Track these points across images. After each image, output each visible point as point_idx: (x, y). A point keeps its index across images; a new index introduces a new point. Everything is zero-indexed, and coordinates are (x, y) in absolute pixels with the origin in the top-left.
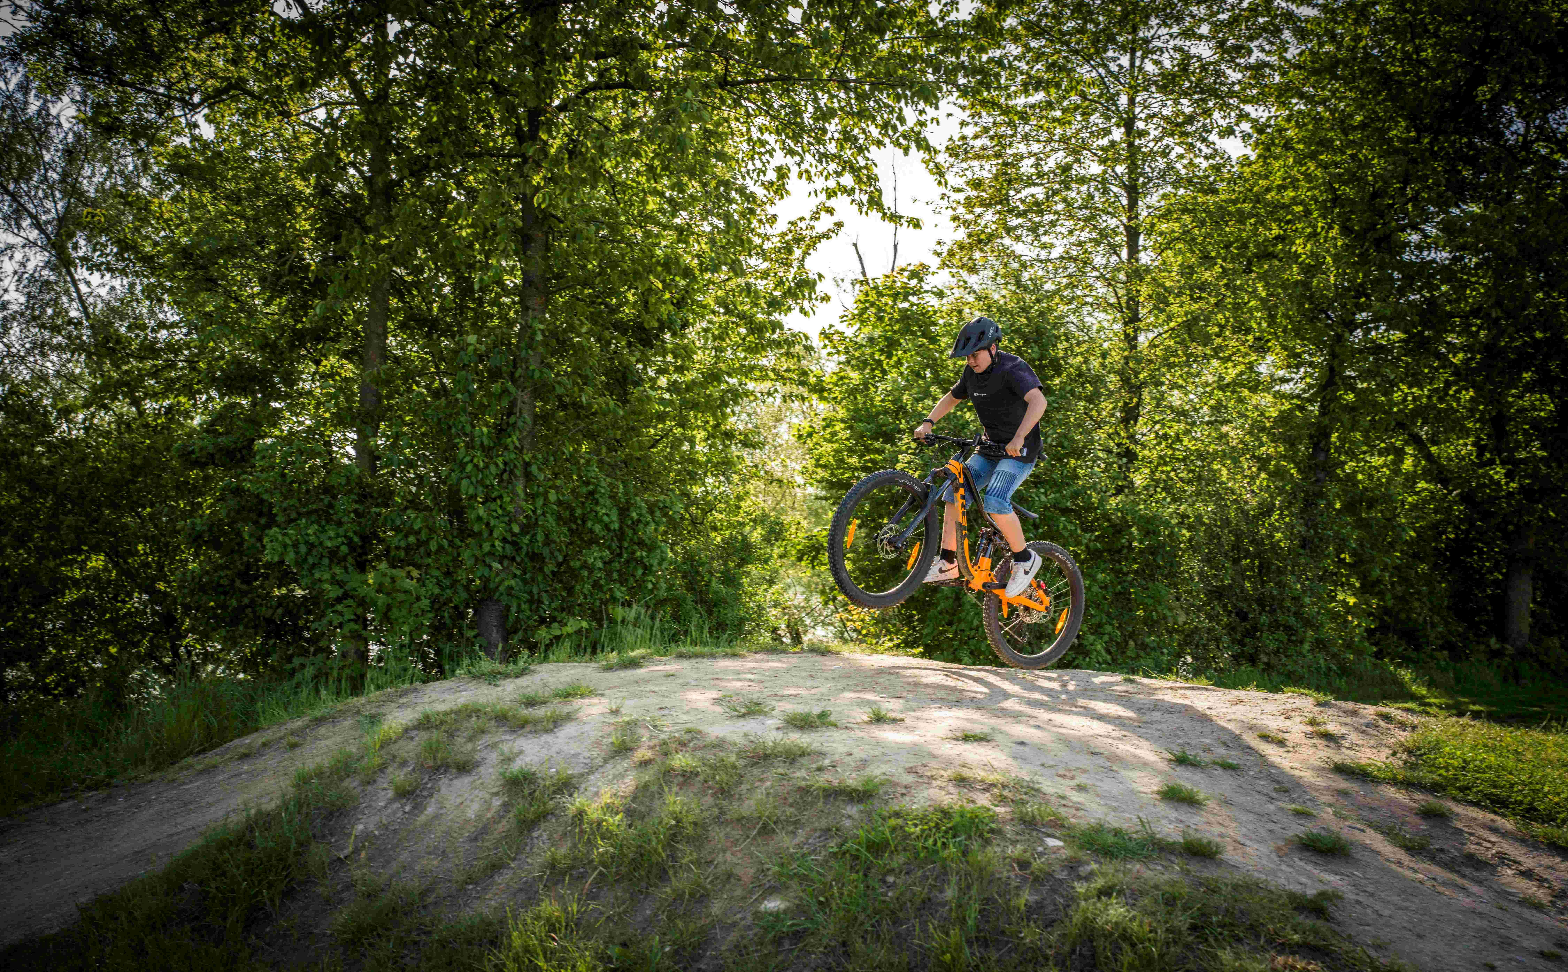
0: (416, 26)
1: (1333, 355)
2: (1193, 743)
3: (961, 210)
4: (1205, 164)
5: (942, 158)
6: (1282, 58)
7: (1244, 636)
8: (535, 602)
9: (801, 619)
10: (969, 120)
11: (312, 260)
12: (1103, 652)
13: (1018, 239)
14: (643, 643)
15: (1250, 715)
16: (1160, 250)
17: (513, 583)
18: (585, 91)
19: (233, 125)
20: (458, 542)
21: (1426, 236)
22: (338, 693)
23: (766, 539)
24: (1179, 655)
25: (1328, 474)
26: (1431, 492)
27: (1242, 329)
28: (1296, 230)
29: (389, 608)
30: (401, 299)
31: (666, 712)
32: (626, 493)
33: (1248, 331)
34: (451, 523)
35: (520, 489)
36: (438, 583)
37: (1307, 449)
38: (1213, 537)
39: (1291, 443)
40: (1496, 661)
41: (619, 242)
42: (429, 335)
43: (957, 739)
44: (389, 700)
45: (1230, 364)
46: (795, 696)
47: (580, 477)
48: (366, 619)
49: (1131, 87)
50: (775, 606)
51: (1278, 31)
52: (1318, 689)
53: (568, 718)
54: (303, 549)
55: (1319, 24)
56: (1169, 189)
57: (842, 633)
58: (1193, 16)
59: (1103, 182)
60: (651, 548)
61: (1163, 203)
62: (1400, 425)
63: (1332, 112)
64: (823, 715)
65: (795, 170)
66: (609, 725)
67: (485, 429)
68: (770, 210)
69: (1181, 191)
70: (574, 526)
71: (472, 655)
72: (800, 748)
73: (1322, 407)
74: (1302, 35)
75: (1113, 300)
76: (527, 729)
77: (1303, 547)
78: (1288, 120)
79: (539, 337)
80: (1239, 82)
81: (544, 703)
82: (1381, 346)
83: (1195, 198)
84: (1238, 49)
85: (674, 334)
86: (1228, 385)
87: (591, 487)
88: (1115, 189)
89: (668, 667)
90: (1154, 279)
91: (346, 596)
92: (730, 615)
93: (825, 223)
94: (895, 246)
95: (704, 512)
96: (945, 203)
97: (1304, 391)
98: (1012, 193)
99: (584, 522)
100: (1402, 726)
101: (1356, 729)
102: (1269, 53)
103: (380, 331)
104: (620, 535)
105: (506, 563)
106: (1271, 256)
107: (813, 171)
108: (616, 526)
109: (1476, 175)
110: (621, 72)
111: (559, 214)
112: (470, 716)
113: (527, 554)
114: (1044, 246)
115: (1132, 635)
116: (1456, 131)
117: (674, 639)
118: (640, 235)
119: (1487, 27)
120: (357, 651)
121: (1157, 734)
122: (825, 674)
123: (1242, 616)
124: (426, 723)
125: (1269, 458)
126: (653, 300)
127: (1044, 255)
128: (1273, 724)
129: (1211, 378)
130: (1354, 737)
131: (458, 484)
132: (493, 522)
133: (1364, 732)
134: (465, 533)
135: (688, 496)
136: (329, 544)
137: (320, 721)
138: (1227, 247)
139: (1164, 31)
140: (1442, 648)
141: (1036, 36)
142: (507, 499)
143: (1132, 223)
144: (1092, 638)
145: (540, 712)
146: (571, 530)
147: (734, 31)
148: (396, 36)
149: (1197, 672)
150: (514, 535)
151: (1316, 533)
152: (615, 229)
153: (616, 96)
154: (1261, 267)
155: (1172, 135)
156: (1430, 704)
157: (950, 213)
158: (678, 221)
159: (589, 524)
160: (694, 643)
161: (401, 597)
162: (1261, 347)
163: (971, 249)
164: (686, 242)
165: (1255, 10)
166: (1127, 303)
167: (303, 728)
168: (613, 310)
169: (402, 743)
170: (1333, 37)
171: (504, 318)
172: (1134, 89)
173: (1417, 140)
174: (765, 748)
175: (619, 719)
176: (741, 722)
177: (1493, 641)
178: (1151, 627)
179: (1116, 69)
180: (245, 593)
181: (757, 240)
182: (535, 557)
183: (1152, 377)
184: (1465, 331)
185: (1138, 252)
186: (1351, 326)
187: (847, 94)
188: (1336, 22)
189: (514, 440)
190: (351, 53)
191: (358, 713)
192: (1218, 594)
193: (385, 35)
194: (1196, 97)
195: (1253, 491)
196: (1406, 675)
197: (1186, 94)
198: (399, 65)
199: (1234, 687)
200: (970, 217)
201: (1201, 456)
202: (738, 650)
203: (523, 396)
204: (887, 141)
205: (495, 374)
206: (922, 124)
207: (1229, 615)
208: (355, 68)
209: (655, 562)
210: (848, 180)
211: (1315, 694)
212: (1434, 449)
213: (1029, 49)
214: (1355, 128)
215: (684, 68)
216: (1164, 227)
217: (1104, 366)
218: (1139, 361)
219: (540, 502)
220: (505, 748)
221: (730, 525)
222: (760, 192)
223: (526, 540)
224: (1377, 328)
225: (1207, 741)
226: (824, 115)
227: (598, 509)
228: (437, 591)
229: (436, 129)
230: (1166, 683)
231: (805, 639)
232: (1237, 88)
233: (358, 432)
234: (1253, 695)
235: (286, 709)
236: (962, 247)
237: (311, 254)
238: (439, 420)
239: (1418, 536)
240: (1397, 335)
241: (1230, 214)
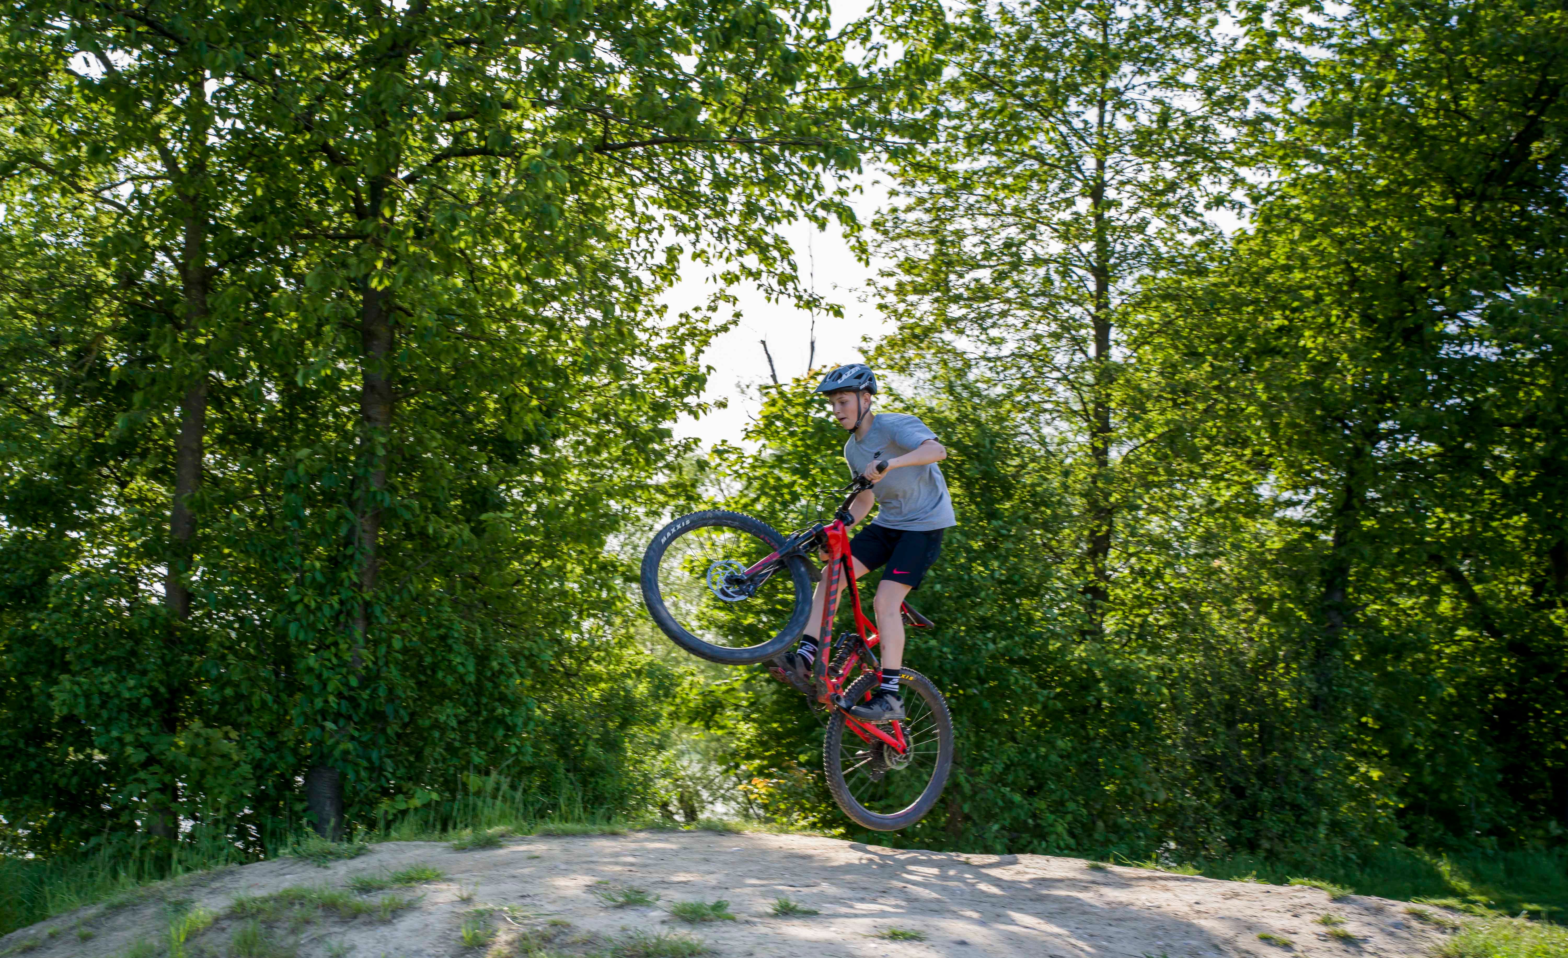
0: (236, 84)
1: (1351, 473)
2: (1176, 945)
3: (891, 299)
4: (1190, 240)
5: (868, 235)
6: (1285, 110)
7: (1241, 817)
8: (376, 770)
9: (697, 793)
10: (900, 189)
11: (116, 362)
12: (1065, 835)
13: (961, 332)
14: (503, 817)
15: (1249, 912)
16: (1136, 344)
17: (350, 746)
18: (437, 159)
19: (25, 205)
20: (284, 696)
21: (1467, 325)
22: (139, 877)
23: (655, 696)
24: (1160, 841)
25: (1345, 618)
26: (1475, 641)
27: (1238, 441)
28: (1304, 321)
29: (203, 773)
30: (219, 407)
31: (528, 901)
32: (484, 639)
33: (1245, 443)
34: (277, 674)
35: (358, 633)
36: (261, 746)
37: (1318, 587)
38: (1201, 694)
39: (1299, 580)
40: (1557, 849)
41: (478, 339)
42: (252, 452)
43: (883, 938)
44: (199, 884)
45: (1222, 484)
46: (685, 883)
47: (430, 619)
48: (176, 789)
49: (1099, 148)
50: (664, 776)
51: (1281, 77)
52: (1334, 881)
53: (411, 907)
54: (96, 701)
55: (1333, 68)
56: (1147, 271)
57: (747, 810)
58: (1175, 61)
59: (1065, 265)
60: (514, 704)
61: (1139, 288)
62: (1435, 560)
63: (1349, 174)
64: (719, 907)
65: (689, 250)
66: (458, 915)
67: (318, 564)
68: (659, 300)
69: (1162, 274)
70: (423, 678)
71: (299, 831)
72: (689, 946)
73: (1338, 537)
74: (1311, 80)
75: (1077, 407)
76: (361, 919)
77: (1314, 707)
78: (1293, 184)
79: (381, 452)
80: (1233, 141)
81: (381, 888)
82: (1411, 462)
83: (1179, 282)
84: (1230, 99)
85: (544, 449)
86: (1219, 510)
87: (442, 631)
88: (1081, 272)
89: (531, 847)
90: (1128, 381)
91: (151, 761)
92: (608, 785)
93: (725, 312)
94: (812, 343)
95: (580, 663)
96: (872, 289)
97: (1315, 516)
98: (952, 277)
99: (434, 672)
100: (1441, 927)
101: (1382, 930)
102: (1270, 104)
103: (194, 445)
104: (478, 691)
105: (342, 722)
106: (1275, 352)
107: (711, 251)
108: (472, 678)
109: (1531, 250)
110: (481, 136)
111: (406, 305)
112: (292, 904)
113: (367, 712)
114: (993, 342)
115: (1101, 814)
116: (1505, 198)
117: (541, 814)
118: (503, 331)
119: (1544, 69)
120: (165, 827)
121: (1132, 933)
122: (721, 858)
123: (1239, 791)
124: (239, 912)
125: (1271, 600)
126: (517, 408)
127: (993, 352)
128: (1278, 923)
129: (1198, 501)
130: (1379, 940)
131: (285, 628)
132: (326, 674)
133: (1391, 934)
134: (292, 686)
135: (559, 642)
136: (127, 695)
137: (117, 908)
138: (1219, 340)
139: (1139, 80)
140: (1489, 833)
141: (983, 88)
142: (343, 646)
143: (1101, 314)
144: (1051, 817)
145: (377, 899)
146: (419, 684)
147: (617, 84)
148: (214, 96)
149: (1180, 860)
150: (351, 689)
151: (1331, 690)
152: (473, 321)
153: (474, 164)
154: (1262, 365)
155: (1150, 206)
156: (1474, 902)
157: (878, 300)
158: (548, 314)
159: (440, 675)
160: (564, 819)
161: (217, 761)
162: (1263, 466)
163: (904, 345)
164: (558, 339)
165: (1252, 53)
166: (1096, 410)
167: (98, 917)
168: (469, 420)
169: (211, 935)
170: (1350, 84)
171: (339, 429)
172: (1103, 150)
173: (1457, 209)
174: (647, 946)
175: (471, 909)
176: (620, 914)
177: (1553, 824)
178: (1124, 805)
179: (1081, 125)
180: (33, 757)
181: (642, 337)
182: (378, 716)
183: (1125, 499)
184: (1517, 443)
185: (1109, 347)
186: (1373, 437)
187: (752, 158)
188: (1353, 64)
189: (351, 575)
190: (161, 118)
191: (162, 899)
192: (1208, 765)
193: (202, 94)
194: (1180, 159)
195: (1251, 639)
196: (1445, 867)
197: (1167, 156)
198: (218, 131)
199: (1228, 877)
200: (901, 307)
201: (1186, 595)
202: (618, 828)
203: (363, 524)
204: (800, 213)
205: (330, 498)
206: (843, 193)
207: (1223, 792)
208: (166, 134)
209: (520, 721)
210: (752, 261)
211: (1330, 887)
212: (1477, 588)
213: (975, 105)
214: (1378, 195)
215: (554, 129)
216: (1141, 317)
217: (1065, 486)
218: (1109, 480)
219: (383, 649)
220: (334, 942)
221: (611, 678)
222: (647, 278)
223: (366, 694)
224: (1406, 440)
225: (1194, 943)
226: (723, 183)
227: (451, 657)
228: (259, 754)
229: (262, 206)
230: (1143, 872)
231: (702, 816)
232: (1231, 147)
233: (170, 567)
234: (1251, 887)
235: (78, 893)
236: (892, 344)
237: (114, 355)
238: (264, 551)
239: (1460, 695)
240: (1432, 447)
241: (1222, 300)
